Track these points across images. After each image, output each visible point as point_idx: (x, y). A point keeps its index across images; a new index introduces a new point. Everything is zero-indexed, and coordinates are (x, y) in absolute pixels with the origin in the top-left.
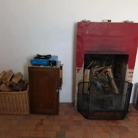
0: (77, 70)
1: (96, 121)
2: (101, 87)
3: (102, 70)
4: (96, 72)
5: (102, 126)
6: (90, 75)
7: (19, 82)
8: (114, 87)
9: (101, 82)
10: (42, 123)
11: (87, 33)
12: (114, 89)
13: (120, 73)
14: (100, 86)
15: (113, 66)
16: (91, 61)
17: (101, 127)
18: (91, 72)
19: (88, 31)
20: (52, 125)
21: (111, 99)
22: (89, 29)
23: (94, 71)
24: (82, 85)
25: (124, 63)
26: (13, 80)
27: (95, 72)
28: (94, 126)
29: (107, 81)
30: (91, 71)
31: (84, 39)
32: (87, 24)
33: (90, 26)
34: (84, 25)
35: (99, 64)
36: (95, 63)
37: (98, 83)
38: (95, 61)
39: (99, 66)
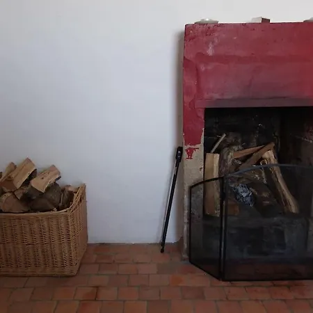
0: (187, 150)
1: (245, 287)
2: (248, 199)
3: (249, 156)
4: (236, 161)
5: (262, 301)
6: (220, 167)
7: (48, 189)
8: (284, 196)
9: (248, 186)
10: (97, 296)
11: (210, 52)
12: (286, 201)
13: (299, 159)
14: (247, 196)
15: (277, 145)
16: (221, 135)
17: (260, 302)
18: (222, 161)
19: (211, 46)
20: (124, 301)
21: (280, 228)
22: (213, 42)
23: (229, 157)
24: (202, 191)
25: (308, 131)
26: (34, 183)
27: (233, 161)
28: (239, 301)
29: (265, 182)
30: (221, 158)
31: (203, 68)
32: (209, 28)
33: (216, 34)
34: (202, 32)
35: (239, 141)
36: (231, 139)
37: (240, 190)
38: (231, 133)
39: (240, 147)
